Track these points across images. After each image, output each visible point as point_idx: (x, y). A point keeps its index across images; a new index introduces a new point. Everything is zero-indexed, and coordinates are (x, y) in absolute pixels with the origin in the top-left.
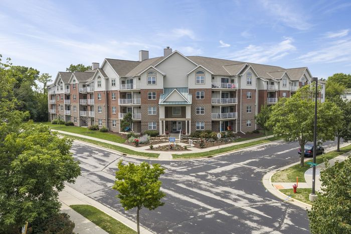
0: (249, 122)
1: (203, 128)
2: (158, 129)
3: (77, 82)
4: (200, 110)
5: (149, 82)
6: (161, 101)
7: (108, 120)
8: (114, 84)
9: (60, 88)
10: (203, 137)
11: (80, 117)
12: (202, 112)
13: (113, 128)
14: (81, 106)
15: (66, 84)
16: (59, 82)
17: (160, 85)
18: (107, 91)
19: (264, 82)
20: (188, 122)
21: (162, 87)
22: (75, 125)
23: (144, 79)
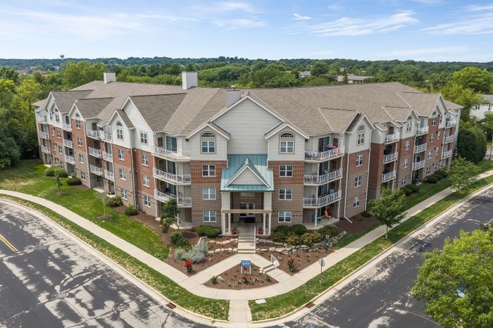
0: (357, 200)
1: (289, 220)
2: (220, 221)
3: (82, 119)
4: (285, 194)
5: (204, 150)
6: (224, 184)
7: (137, 193)
8: (144, 141)
9: (54, 118)
10: (292, 244)
11: (91, 174)
12: (289, 197)
13: (146, 207)
14: (91, 158)
15: (64, 114)
16: (52, 108)
17: (221, 155)
18: (134, 149)
19: (380, 132)
20: (267, 216)
21: (224, 158)
22: (84, 183)
23: (196, 144)
